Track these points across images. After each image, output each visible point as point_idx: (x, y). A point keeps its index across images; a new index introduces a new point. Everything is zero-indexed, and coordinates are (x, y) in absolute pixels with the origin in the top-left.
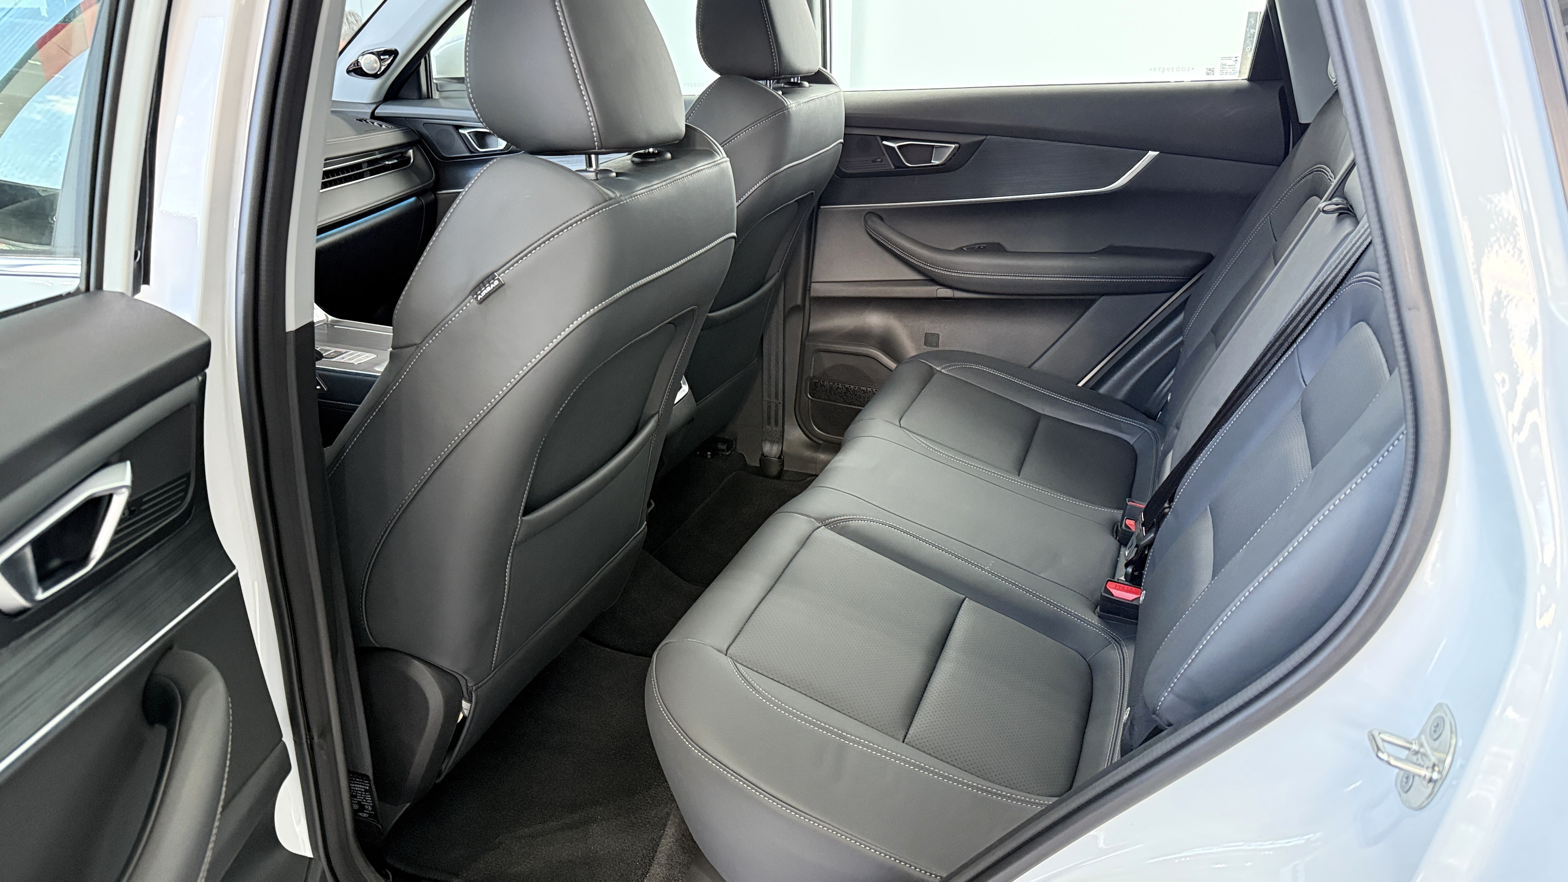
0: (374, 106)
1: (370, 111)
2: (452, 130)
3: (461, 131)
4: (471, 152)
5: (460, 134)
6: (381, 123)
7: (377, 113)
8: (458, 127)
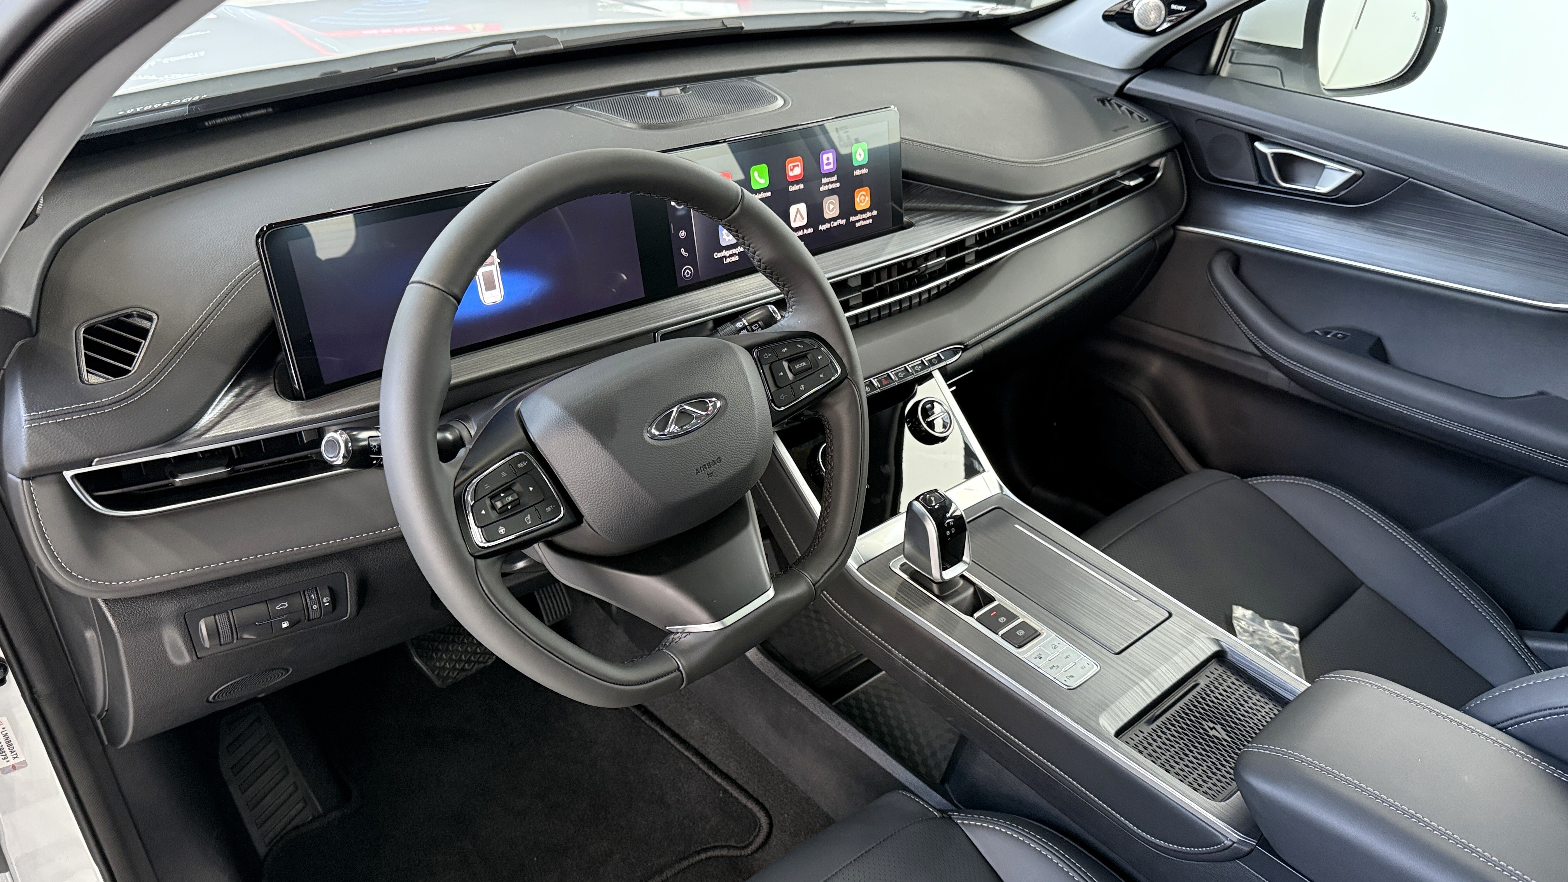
0: (1126, 77)
1: (1119, 83)
2: (1244, 141)
3: (1257, 144)
4: (1262, 181)
5: (1254, 149)
6: (1132, 108)
7: (1129, 88)
8: (1254, 138)
